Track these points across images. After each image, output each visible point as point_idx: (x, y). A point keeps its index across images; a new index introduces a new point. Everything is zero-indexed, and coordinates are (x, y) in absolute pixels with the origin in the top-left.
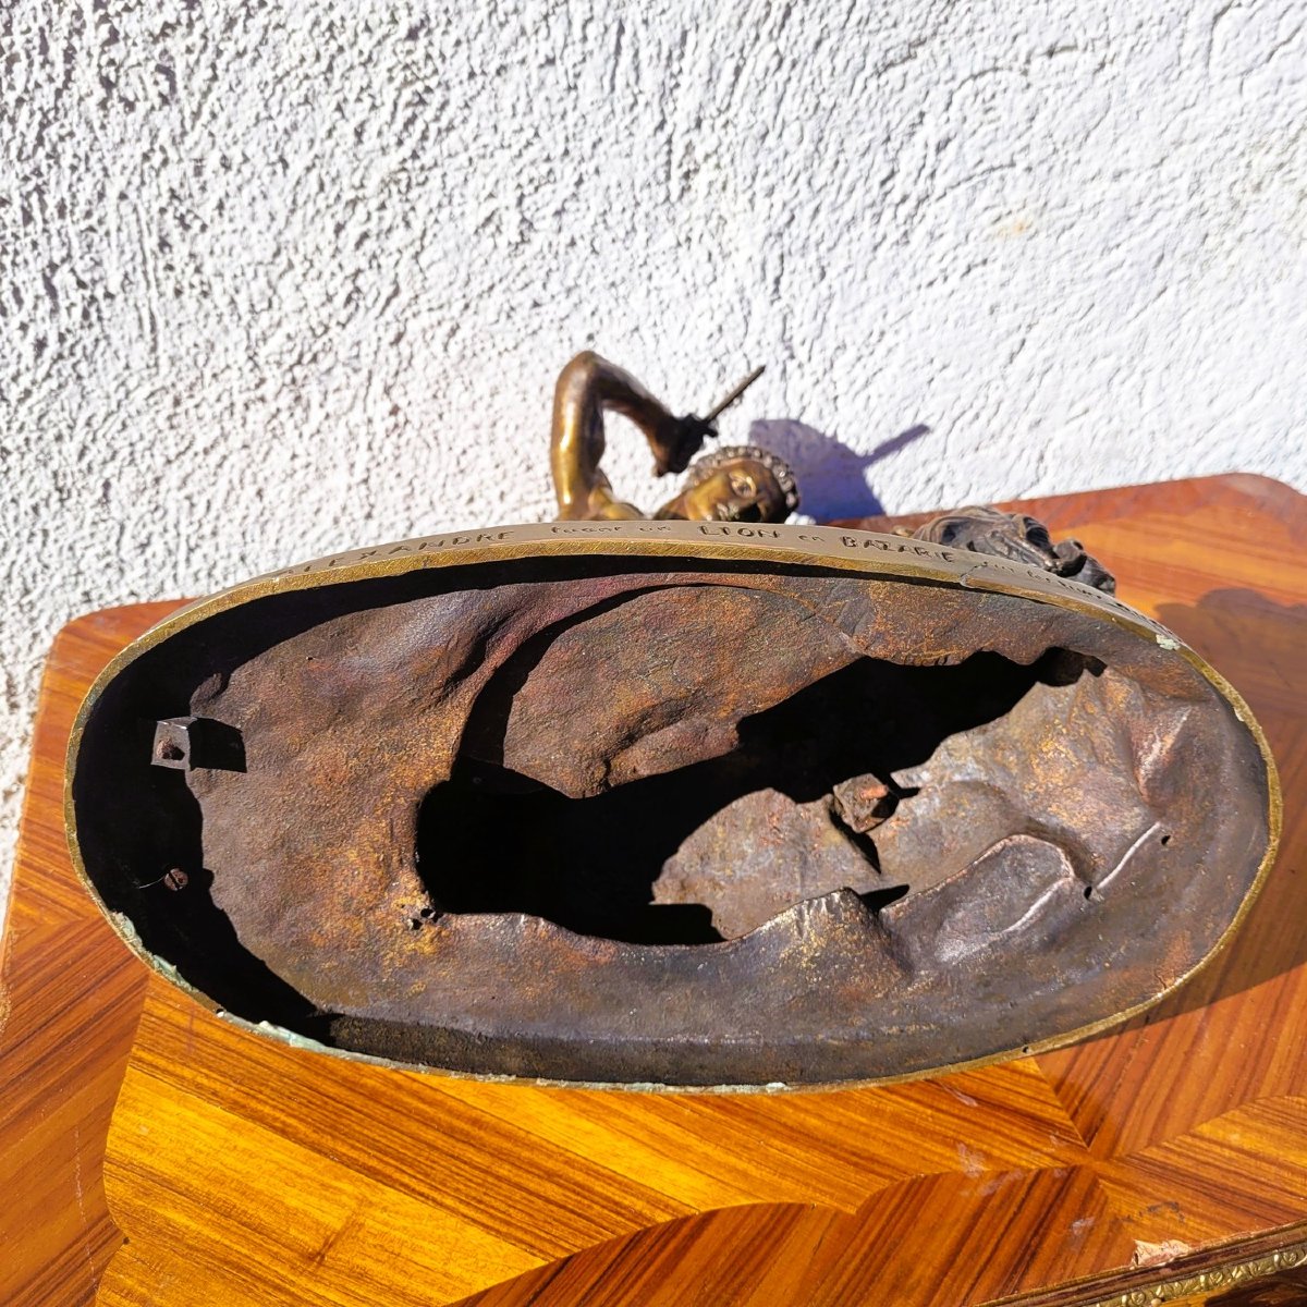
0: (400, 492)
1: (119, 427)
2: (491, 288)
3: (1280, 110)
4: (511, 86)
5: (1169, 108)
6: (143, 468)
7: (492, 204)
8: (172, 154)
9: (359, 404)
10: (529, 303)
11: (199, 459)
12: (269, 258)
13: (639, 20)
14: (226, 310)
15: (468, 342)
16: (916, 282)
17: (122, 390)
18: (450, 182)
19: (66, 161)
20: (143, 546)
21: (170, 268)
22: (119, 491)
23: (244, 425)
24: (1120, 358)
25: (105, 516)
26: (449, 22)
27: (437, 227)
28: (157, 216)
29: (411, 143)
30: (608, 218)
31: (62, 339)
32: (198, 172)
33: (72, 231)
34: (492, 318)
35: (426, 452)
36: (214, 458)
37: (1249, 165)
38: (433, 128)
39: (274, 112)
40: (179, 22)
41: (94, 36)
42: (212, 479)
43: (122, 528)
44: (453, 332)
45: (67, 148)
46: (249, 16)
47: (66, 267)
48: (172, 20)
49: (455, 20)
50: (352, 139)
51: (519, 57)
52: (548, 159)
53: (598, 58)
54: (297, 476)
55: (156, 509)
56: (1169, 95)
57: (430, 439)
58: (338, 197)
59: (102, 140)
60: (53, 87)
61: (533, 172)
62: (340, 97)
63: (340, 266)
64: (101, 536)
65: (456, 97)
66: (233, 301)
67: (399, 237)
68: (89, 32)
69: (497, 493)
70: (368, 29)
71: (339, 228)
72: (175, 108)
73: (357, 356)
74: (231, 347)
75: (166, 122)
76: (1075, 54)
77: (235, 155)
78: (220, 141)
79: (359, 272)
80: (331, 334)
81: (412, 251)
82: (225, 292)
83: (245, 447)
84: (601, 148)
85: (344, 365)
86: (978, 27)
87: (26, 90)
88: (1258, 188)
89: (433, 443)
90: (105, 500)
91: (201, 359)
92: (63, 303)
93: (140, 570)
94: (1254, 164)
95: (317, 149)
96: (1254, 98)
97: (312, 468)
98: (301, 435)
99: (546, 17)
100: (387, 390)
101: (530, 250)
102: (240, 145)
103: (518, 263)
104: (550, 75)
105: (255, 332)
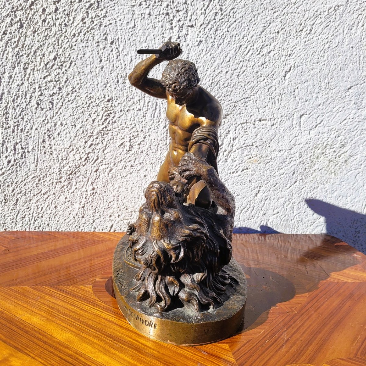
0: (92, 211)
1: (24, 185)
2: (121, 161)
3: (320, 140)
4: (130, 114)
5: (291, 136)
6: (27, 196)
7: (123, 141)
8: (50, 121)
9: (85, 186)
10: (130, 165)
11: (42, 196)
12: (68, 147)
13: (161, 103)
14: (56, 159)
15: (114, 173)
16: (229, 172)
17: (27, 175)
18: (114, 134)
19: (25, 120)
20: (23, 218)
21: (44, 147)
22: (20, 202)
23: (55, 188)
24: (286, 199)
25: (15, 208)
26: (117, 99)
27: (109, 144)
28: (43, 134)
29: (105, 125)
30: (151, 147)
31: (15, 161)
32: (55, 126)
33: (23, 135)
34: (121, 168)
35: (100, 201)
36: (46, 196)
37: (314, 152)
38: (111, 121)
39: (75, 114)
40: (56, 93)
41: (37, 94)
42: (44, 202)
43: (19, 212)
44: (111, 170)
45: (26, 117)
46: (72, 93)
47: (20, 144)
48: (55, 92)
49: (118, 99)
50: (92, 122)
51: (132, 108)
52: (137, 132)
53: (151, 110)
54: (66, 204)
55: (28, 208)
56: (291, 133)
57: (102, 198)
58: (87, 135)
59: (34, 116)
60: (26, 103)
61: (134, 134)
62: (90, 112)
63: (85, 151)
64: (13, 214)
65: (117, 116)
66: (58, 157)
67: (100, 146)
68: (36, 93)
69: (118, 215)
70: (98, 99)
71: (86, 142)
72: (52, 111)
73: (86, 174)
74: (55, 168)
75: (50, 114)
76: (266, 121)
77: (64, 123)
78: (61, 119)
79: (89, 153)
80: (80, 167)
81: (102, 149)
82: (56, 154)
83: (54, 194)
84: (150, 130)
85: (83, 176)
86: (242, 113)
87: (20, 104)
88: (317, 158)
89: (102, 199)
90: (16, 204)
91: (47, 170)
92: (17, 152)
93: (21, 225)
94: (316, 152)
95: (83, 123)
96: (313, 136)
97: (70, 202)
98: (69, 193)
99: (139, 100)
100: (92, 183)
101: (131, 152)
102: (66, 121)
103: (128, 155)
104: (140, 113)
105: (62, 165)
